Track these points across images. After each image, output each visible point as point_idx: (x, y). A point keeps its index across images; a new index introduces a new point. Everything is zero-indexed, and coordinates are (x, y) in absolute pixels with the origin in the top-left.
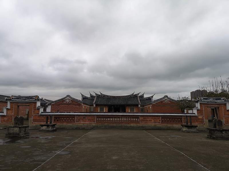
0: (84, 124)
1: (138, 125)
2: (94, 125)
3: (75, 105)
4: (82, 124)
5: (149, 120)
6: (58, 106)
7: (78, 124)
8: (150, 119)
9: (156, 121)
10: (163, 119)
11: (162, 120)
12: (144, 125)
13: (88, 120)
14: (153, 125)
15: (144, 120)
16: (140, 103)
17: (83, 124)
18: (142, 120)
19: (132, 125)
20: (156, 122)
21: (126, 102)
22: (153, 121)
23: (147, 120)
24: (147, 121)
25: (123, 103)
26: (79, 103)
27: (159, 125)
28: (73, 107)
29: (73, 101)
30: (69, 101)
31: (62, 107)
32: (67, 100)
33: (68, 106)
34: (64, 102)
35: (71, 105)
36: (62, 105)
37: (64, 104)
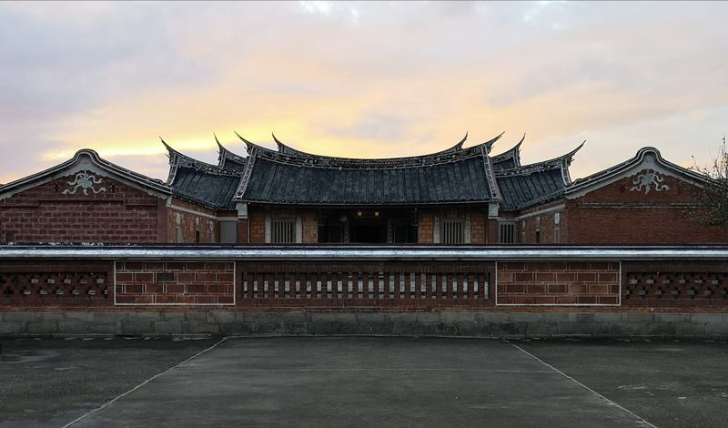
0: (168, 315)
1: (487, 316)
2: (225, 316)
3: (129, 208)
4: (155, 315)
5: (553, 290)
6: (33, 212)
7: (133, 314)
8: (557, 283)
9: (590, 294)
10: (634, 282)
11: (627, 287)
12: (518, 318)
13: (192, 289)
14: (572, 316)
15: (519, 289)
16: (499, 197)
17: (162, 311)
18: (511, 289)
19: (449, 316)
20: (592, 300)
21: (417, 192)
22: (571, 294)
23: (540, 289)
24: (537, 295)
25: (401, 194)
26: (151, 193)
27: (608, 316)
28: (120, 217)
29: (113, 186)
30: (90, 184)
31: (55, 220)
32: (79, 178)
33: (89, 215)
34: (65, 192)
35: (107, 209)
36: (52, 206)
37: (67, 199)
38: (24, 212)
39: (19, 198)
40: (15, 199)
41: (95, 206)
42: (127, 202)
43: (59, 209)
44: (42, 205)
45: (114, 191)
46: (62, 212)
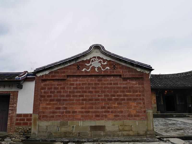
3: (125, 79)
6: (62, 83)
28: (119, 86)
29: (114, 66)
30: (99, 65)
31: (76, 88)
32: (92, 61)
33: (99, 84)
34: (84, 70)
35: (111, 80)
36: (75, 79)
37: (84, 74)
38: (56, 83)
39: (53, 74)
40: (51, 75)
41: (103, 79)
42: (123, 75)
43: (79, 81)
44: (68, 79)
45: (114, 69)
46: (81, 83)
